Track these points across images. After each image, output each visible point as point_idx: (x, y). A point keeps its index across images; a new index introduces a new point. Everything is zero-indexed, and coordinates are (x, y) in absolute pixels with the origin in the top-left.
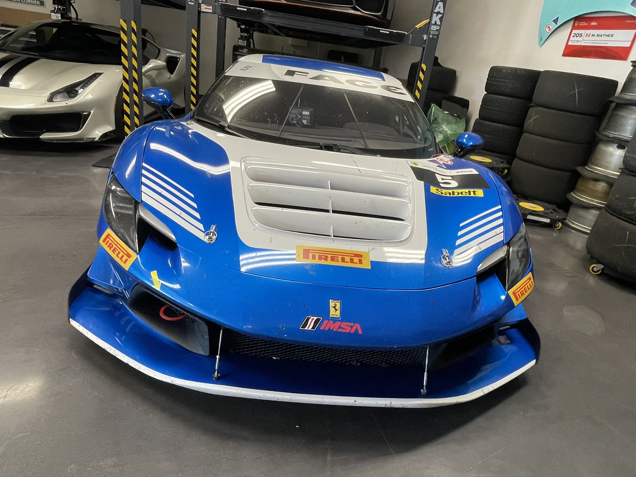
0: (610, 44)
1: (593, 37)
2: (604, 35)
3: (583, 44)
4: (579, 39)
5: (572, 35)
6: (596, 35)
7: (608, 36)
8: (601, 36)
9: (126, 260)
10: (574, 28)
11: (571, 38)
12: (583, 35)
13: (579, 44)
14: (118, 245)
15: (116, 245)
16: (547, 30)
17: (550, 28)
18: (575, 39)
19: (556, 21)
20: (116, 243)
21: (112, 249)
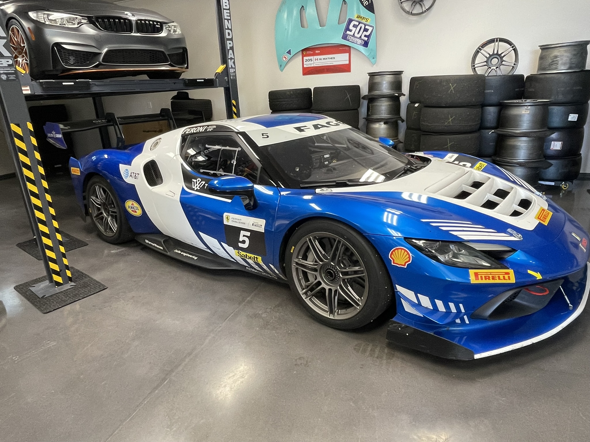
0: (335, 64)
1: (321, 60)
2: (328, 58)
3: (315, 66)
4: (310, 62)
5: (304, 61)
6: (322, 59)
7: (331, 58)
8: (326, 59)
9: (509, 277)
10: (303, 56)
11: (305, 63)
12: (313, 60)
13: (312, 66)
14: (492, 273)
15: (491, 274)
16: (284, 59)
17: (286, 58)
18: (308, 63)
19: (289, 52)
20: (490, 273)
21: (491, 278)
